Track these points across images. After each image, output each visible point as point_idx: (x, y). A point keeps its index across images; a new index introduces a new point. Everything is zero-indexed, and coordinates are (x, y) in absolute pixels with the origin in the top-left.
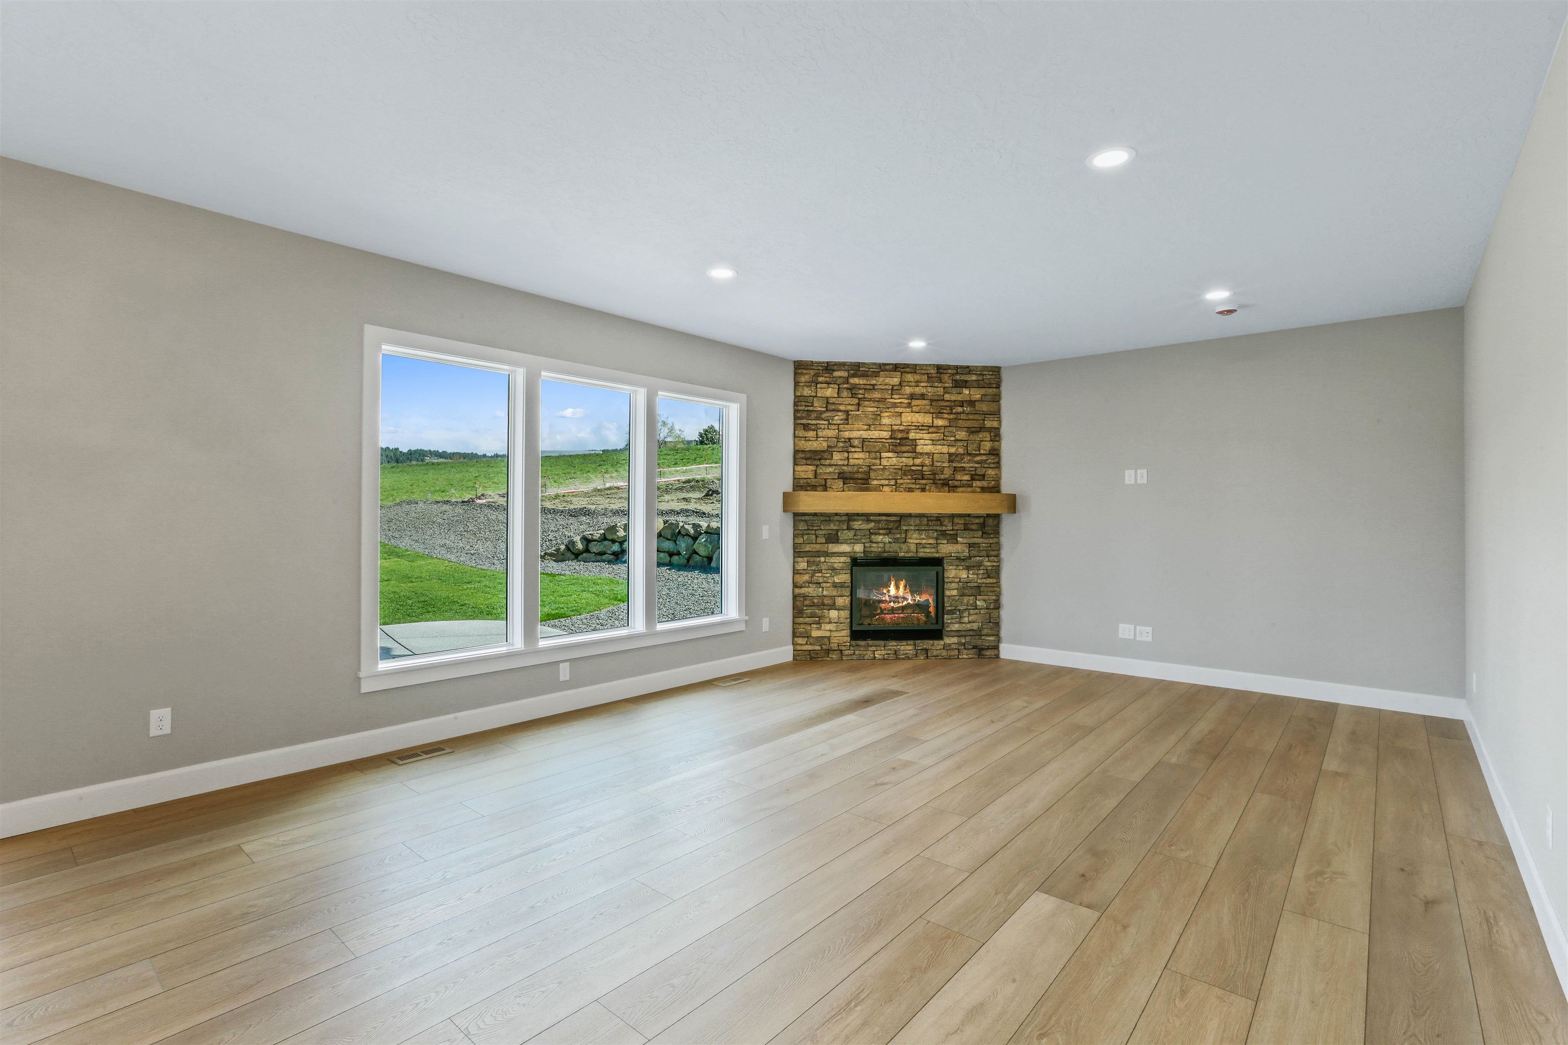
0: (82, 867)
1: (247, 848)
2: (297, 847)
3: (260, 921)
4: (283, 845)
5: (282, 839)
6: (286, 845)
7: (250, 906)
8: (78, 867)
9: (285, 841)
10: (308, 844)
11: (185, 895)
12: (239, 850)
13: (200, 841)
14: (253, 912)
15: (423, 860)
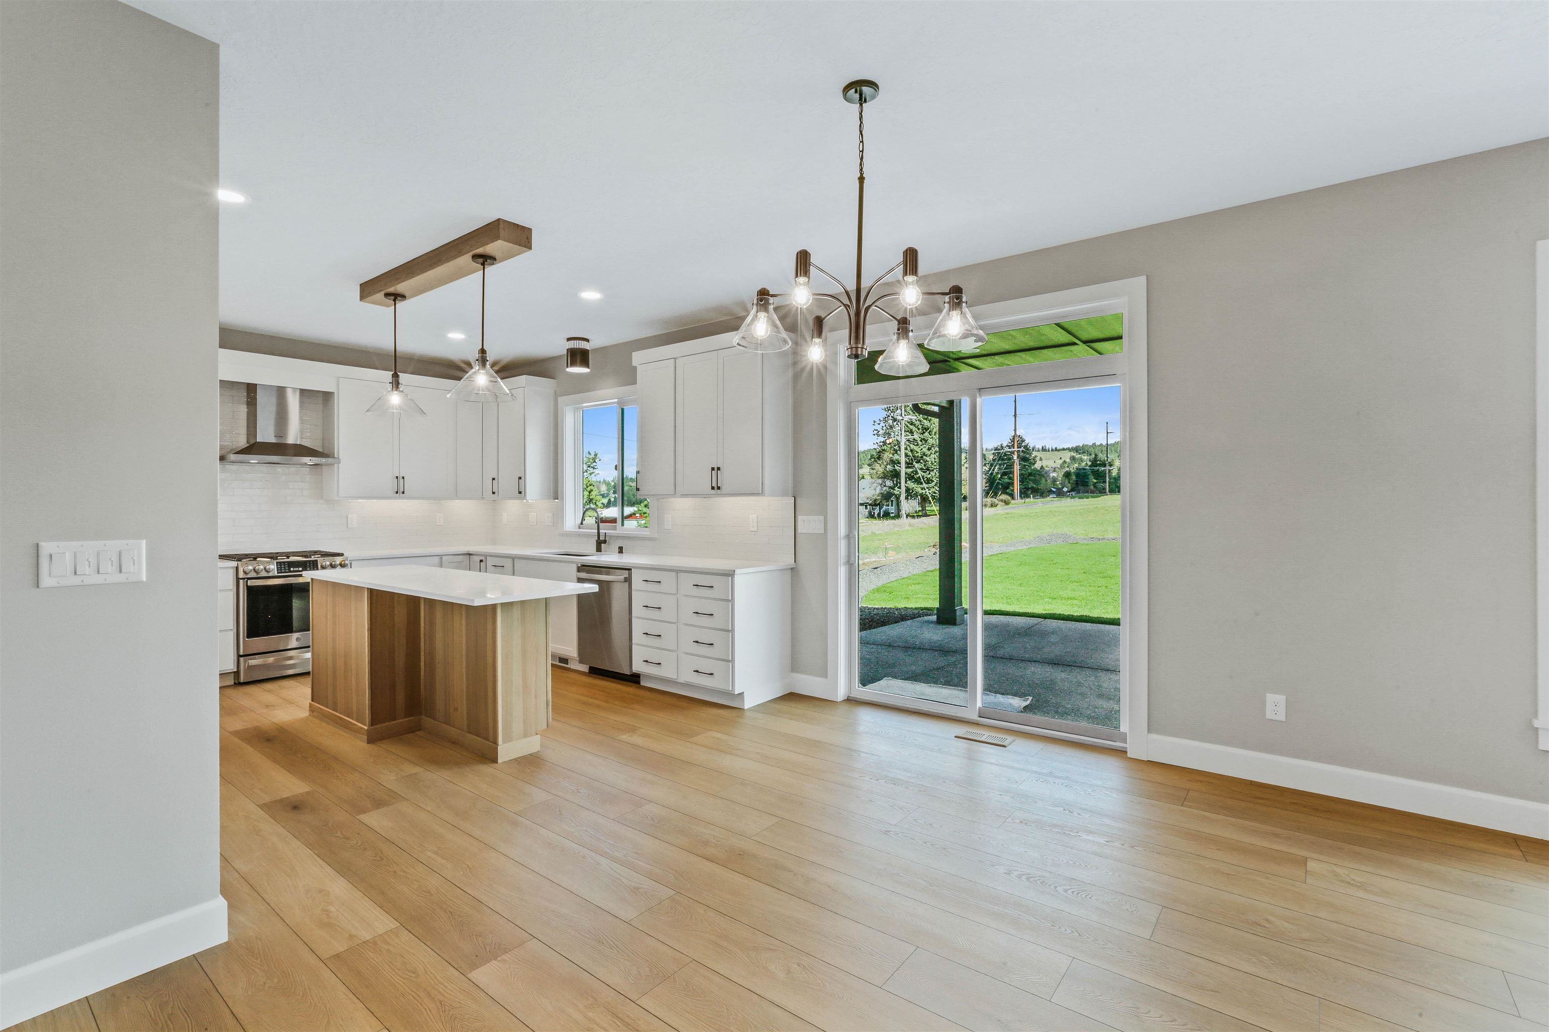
0: (1185, 808)
1: (1311, 865)
2: (1361, 894)
3: (1263, 940)
4: (1348, 883)
5: (1353, 876)
6: (1352, 885)
7: (1267, 920)
8: (1182, 807)
9: (1354, 880)
10: (1375, 898)
11: (1227, 874)
12: (1303, 862)
13: (1277, 836)
14: (1265, 927)
15: (1516, 1014)
